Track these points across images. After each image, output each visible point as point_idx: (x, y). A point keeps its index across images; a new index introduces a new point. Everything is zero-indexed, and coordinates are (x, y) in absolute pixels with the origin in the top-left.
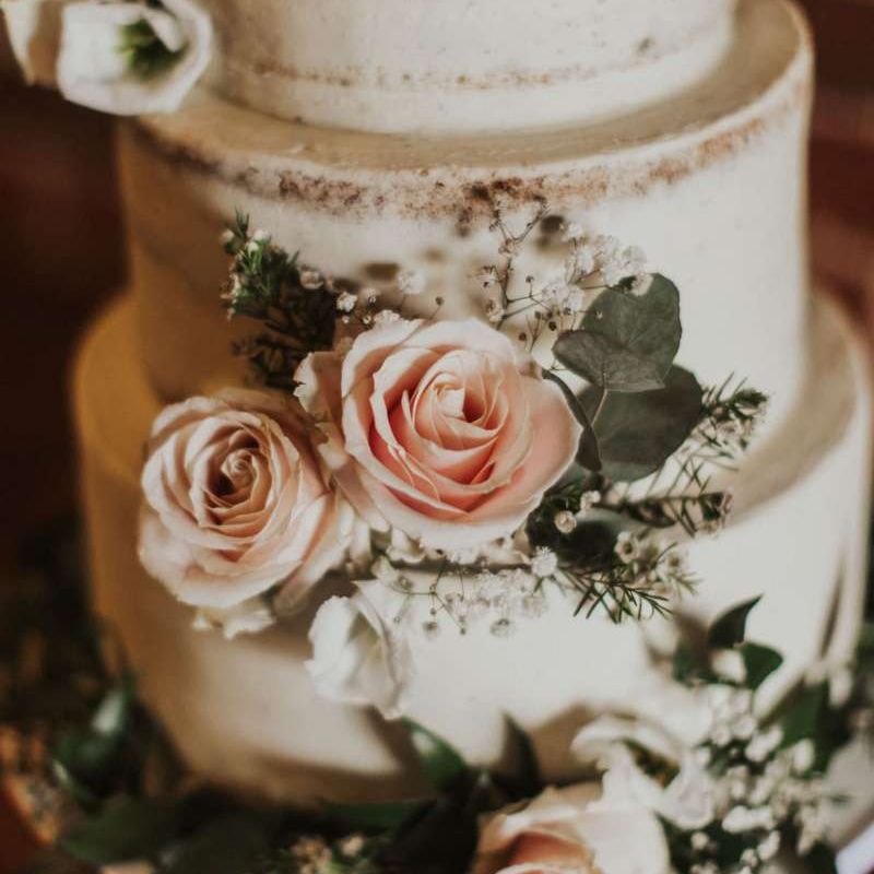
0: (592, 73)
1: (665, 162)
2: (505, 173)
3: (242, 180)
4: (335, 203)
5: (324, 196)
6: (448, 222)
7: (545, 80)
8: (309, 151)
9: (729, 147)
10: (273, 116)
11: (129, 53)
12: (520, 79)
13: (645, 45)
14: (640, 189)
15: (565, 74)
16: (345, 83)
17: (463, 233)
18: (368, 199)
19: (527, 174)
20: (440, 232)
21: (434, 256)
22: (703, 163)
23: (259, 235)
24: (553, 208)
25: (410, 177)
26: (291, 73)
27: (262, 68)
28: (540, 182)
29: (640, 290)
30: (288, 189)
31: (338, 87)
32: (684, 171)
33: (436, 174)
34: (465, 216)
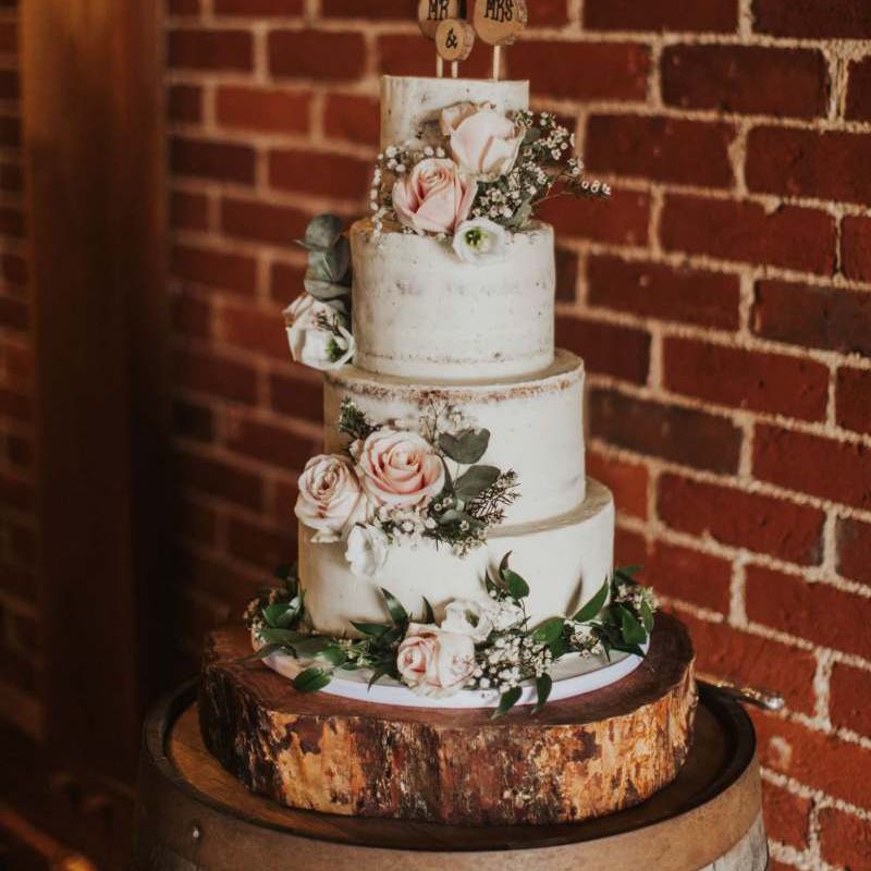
0: (476, 362)
1: (496, 393)
2: (435, 389)
3: (352, 389)
4: (379, 396)
5: (377, 393)
6: (415, 404)
7: (458, 361)
8: (375, 380)
9: (524, 393)
10: (369, 372)
11: (330, 352)
12: (449, 360)
13: (497, 355)
14: (485, 401)
15: (465, 361)
16: (391, 358)
17: (421, 409)
18: (389, 394)
19: (443, 389)
20: (412, 408)
21: (410, 417)
22: (511, 396)
23: (352, 404)
24: (451, 403)
25: (404, 388)
26: (375, 356)
27: (367, 354)
28: (447, 392)
29: (477, 433)
30: (366, 391)
31: (389, 361)
32: (503, 398)
33: (412, 387)
34: (421, 402)
